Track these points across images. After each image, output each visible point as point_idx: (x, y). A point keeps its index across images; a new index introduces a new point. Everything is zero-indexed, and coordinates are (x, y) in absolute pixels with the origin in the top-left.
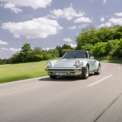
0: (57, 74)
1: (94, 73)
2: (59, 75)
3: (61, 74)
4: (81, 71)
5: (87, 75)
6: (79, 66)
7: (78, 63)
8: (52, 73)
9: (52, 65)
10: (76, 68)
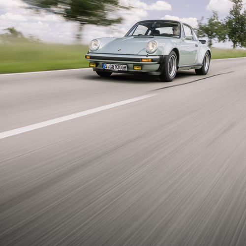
0: (108, 67)
1: (193, 70)
2: (112, 69)
3: (115, 68)
4: (157, 62)
5: (172, 74)
6: (153, 53)
7: (153, 46)
8: (97, 64)
9: (100, 48)
10: (147, 56)
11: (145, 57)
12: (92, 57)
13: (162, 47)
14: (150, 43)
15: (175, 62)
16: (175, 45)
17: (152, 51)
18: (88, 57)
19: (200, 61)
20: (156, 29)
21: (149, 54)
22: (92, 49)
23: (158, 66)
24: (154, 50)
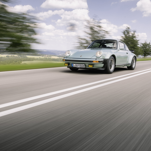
0: (74, 65)
1: (126, 67)
3: (78, 66)
5: (112, 69)
6: (100, 57)
7: (100, 54)
8: (69, 64)
9: (71, 55)
10: (96, 59)
11: (95, 60)
12: (66, 60)
13: (105, 54)
14: (98, 52)
15: (113, 63)
16: (113, 53)
17: (99, 56)
18: (64, 60)
19: (130, 62)
20: (105, 44)
21: (97, 58)
22: (66, 56)
23: (103, 65)
24: (100, 56)
